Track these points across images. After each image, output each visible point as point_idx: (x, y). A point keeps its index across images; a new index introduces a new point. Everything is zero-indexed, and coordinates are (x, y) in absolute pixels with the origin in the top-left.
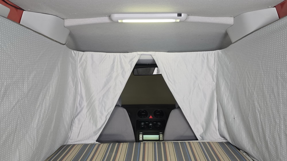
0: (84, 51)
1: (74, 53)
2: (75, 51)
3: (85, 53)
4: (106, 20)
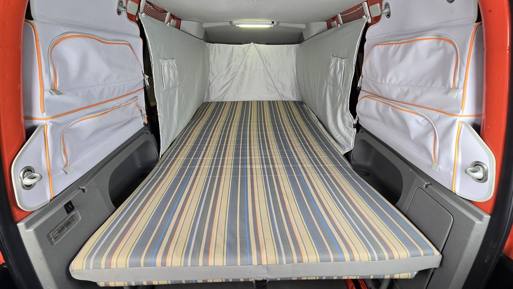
2: (208, 44)
3: (214, 44)
4: (228, 24)
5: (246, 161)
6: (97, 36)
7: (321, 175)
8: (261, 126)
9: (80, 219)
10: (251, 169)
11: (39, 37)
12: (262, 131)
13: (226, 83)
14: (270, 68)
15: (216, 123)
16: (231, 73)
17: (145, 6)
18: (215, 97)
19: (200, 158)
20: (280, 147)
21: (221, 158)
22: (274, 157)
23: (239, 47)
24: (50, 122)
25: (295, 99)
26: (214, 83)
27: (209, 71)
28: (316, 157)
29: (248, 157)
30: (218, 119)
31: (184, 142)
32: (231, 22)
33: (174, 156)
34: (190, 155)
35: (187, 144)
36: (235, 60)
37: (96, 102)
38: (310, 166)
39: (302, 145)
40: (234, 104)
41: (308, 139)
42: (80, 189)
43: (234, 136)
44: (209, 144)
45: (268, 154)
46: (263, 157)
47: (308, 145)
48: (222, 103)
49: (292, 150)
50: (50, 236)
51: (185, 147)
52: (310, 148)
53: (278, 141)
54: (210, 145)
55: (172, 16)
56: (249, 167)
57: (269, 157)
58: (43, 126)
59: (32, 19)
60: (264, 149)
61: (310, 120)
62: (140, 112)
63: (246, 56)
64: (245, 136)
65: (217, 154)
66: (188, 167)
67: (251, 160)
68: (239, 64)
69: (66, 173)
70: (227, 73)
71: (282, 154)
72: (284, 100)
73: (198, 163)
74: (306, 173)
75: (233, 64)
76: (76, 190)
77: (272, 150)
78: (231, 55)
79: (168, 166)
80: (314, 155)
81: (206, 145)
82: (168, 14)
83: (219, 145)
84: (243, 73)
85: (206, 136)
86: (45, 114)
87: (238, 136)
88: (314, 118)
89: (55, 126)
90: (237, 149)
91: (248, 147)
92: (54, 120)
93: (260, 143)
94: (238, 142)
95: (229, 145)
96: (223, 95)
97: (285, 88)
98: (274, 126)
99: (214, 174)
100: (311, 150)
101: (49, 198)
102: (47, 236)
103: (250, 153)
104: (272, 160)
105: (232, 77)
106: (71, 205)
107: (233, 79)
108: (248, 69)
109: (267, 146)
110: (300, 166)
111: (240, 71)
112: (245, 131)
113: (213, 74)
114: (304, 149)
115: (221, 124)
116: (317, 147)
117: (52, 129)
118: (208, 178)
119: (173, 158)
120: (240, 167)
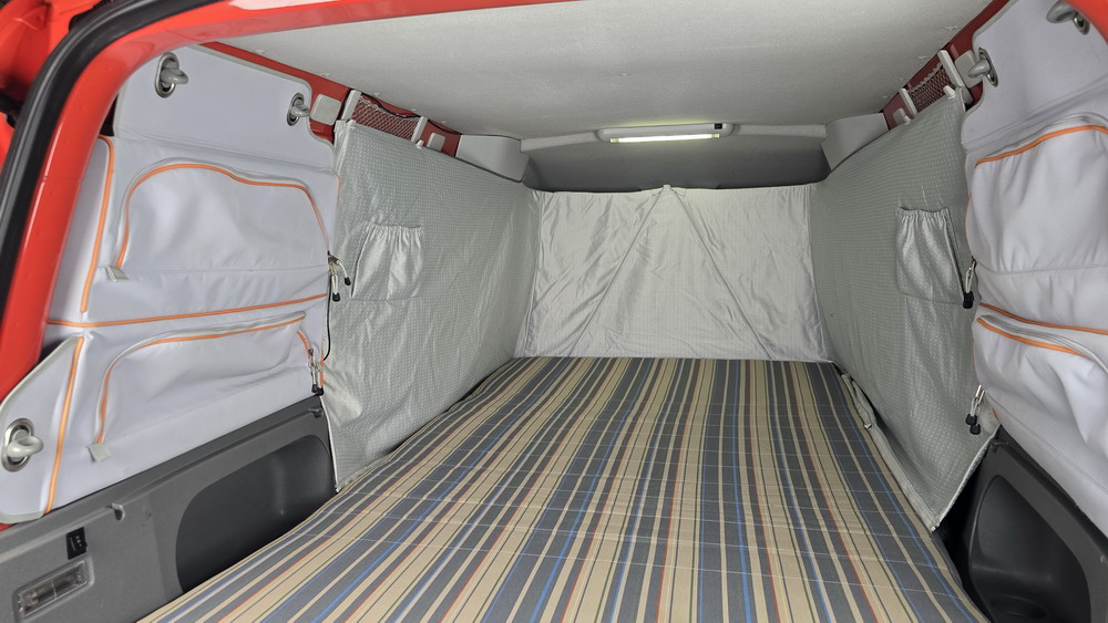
0: (553, 191)
1: (536, 194)
2: (538, 192)
3: (555, 194)
4: (590, 138)
5: (582, 518)
6: (229, 168)
7: (820, 581)
8: (668, 429)
9: (92, 583)
10: (588, 542)
11: (115, 166)
12: (665, 442)
13: (582, 300)
14: (725, 255)
15: (528, 413)
16: (600, 272)
17: (359, 106)
18: (546, 340)
19: (448, 500)
20: (709, 492)
21: (508, 505)
22: (675, 517)
23: (629, 199)
24: (92, 333)
25: (815, 357)
26: (547, 300)
27: (535, 266)
28: (824, 529)
29: (591, 510)
30: (539, 402)
31: (416, 457)
32: (596, 132)
33: (379, 487)
34: (420, 491)
35: (424, 462)
36: (615, 234)
37: (199, 310)
38: (789, 552)
39: (787, 491)
40: (603, 365)
41: (820, 476)
42: (111, 507)
43: (571, 449)
44: (487, 465)
45: (660, 506)
46: (640, 514)
47: (811, 494)
48: (568, 359)
49: (747, 503)
50: (18, 598)
51: (414, 469)
52: (814, 502)
53: (709, 474)
54: (491, 468)
55: (433, 125)
56: (581, 534)
57: (658, 516)
58: (76, 340)
59: (111, 134)
60: (654, 490)
61: (849, 423)
62: (307, 354)
63: (648, 223)
64: (604, 453)
65: (500, 492)
66: (405, 518)
67: (597, 517)
68: (627, 245)
69: (93, 460)
70: (587, 274)
71: (709, 510)
72: (777, 358)
73: (436, 512)
74: (766, 568)
75: (608, 246)
76: (103, 509)
77: (677, 499)
78: (603, 222)
79: (352, 509)
80: (822, 523)
81: (479, 467)
82: (421, 123)
83: (517, 470)
84: (636, 275)
85: (487, 445)
86: (85, 314)
87: (585, 451)
88: (865, 416)
89: (99, 344)
90: (567, 483)
91: (602, 483)
92: (100, 330)
93: (644, 474)
94: (577, 466)
95: (546, 472)
96: (573, 339)
97: (778, 322)
98: (712, 430)
99: (471, 543)
100: (816, 509)
101: (43, 506)
102: (13, 596)
103: (604, 498)
104: (665, 523)
105: (602, 284)
106: (82, 538)
107: (605, 289)
108: (652, 261)
109: (663, 485)
110: (753, 548)
111: (628, 267)
112: (610, 438)
113: (545, 275)
114: (790, 503)
115: (543, 416)
116: (844, 502)
117: (90, 350)
118: (447, 552)
119: (372, 493)
120: (554, 533)
